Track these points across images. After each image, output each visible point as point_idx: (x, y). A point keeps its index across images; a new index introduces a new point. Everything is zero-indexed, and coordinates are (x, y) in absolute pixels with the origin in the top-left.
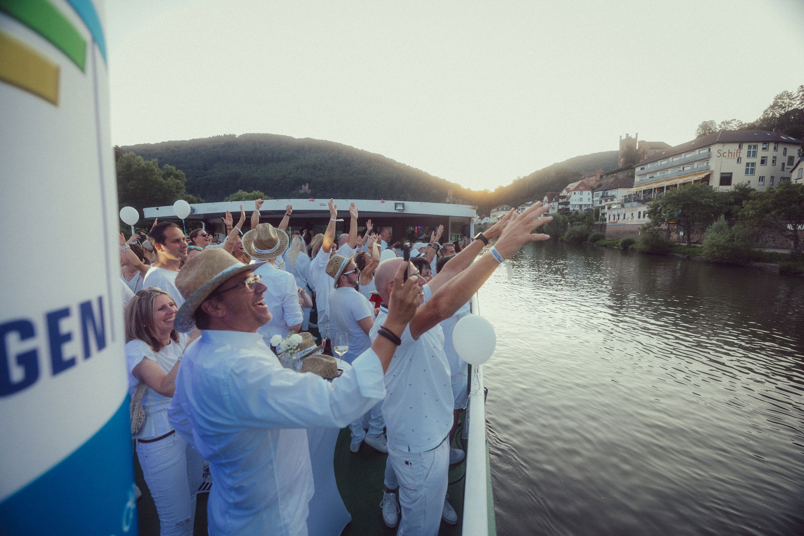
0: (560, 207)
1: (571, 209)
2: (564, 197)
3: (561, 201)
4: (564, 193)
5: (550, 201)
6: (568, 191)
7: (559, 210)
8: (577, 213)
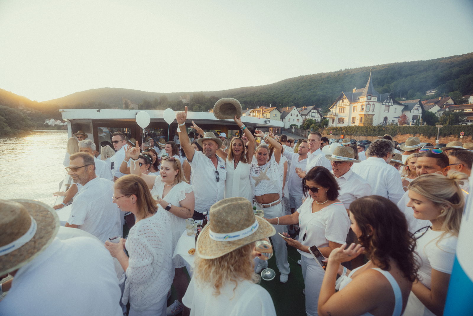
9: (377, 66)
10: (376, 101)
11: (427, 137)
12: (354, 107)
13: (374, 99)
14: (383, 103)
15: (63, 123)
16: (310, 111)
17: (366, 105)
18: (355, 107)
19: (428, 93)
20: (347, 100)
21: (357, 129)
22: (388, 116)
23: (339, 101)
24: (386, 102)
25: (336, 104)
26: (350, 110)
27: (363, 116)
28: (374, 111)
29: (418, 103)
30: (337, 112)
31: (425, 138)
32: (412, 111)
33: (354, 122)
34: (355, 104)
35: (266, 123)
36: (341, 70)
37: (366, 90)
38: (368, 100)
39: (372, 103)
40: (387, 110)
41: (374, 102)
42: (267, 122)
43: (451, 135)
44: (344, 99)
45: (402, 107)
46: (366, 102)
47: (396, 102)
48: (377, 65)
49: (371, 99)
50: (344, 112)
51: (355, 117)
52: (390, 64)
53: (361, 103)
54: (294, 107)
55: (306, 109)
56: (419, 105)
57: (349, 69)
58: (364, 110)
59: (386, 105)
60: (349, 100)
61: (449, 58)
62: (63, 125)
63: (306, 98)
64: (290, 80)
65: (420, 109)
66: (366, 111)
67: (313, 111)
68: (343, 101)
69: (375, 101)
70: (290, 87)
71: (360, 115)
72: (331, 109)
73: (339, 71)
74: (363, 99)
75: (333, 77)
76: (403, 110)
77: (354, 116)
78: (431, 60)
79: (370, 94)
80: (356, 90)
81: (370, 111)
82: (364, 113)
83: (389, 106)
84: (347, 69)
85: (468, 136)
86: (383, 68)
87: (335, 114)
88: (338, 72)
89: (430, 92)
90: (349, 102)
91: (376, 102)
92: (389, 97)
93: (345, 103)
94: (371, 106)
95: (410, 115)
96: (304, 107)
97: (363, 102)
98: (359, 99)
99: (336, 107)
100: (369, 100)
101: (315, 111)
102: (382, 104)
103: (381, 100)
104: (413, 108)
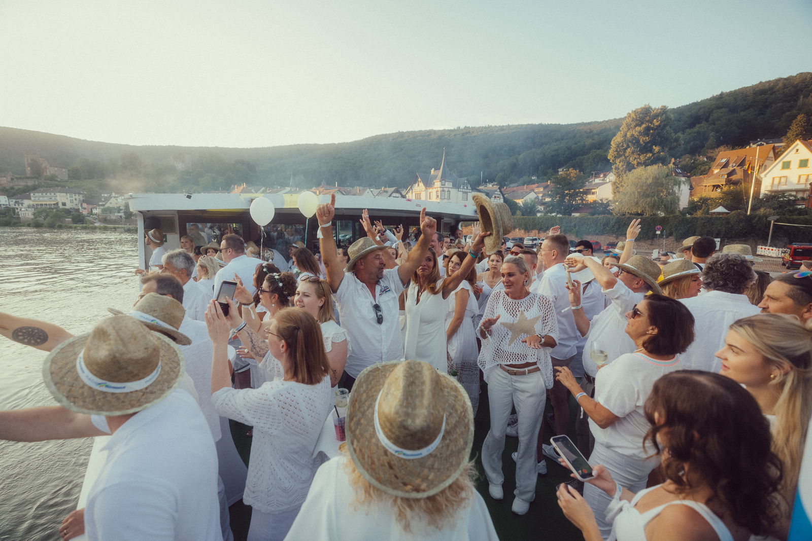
10: (451, 186)
12: (430, 193)
13: (449, 184)
14: (460, 189)
17: (441, 191)
20: (423, 185)
23: (414, 185)
24: (462, 189)
25: (411, 188)
28: (450, 199)
29: (498, 190)
34: (431, 190)
36: (459, 128)
37: (440, 172)
38: (442, 185)
39: (447, 189)
41: (449, 188)
44: (419, 183)
46: (440, 187)
47: (474, 189)
49: (445, 185)
53: (435, 188)
54: (367, 189)
56: (499, 193)
58: (439, 197)
59: (463, 192)
65: (501, 197)
67: (394, 195)
68: (418, 185)
72: (406, 194)
73: (456, 129)
74: (437, 184)
79: (444, 178)
80: (434, 171)
83: (466, 193)
90: (424, 187)
91: (451, 188)
92: (467, 183)
93: (420, 188)
94: (446, 193)
96: (383, 189)
97: (438, 188)
98: (434, 184)
99: (412, 192)
101: (397, 194)
102: (459, 191)
103: (456, 186)
104: (493, 196)
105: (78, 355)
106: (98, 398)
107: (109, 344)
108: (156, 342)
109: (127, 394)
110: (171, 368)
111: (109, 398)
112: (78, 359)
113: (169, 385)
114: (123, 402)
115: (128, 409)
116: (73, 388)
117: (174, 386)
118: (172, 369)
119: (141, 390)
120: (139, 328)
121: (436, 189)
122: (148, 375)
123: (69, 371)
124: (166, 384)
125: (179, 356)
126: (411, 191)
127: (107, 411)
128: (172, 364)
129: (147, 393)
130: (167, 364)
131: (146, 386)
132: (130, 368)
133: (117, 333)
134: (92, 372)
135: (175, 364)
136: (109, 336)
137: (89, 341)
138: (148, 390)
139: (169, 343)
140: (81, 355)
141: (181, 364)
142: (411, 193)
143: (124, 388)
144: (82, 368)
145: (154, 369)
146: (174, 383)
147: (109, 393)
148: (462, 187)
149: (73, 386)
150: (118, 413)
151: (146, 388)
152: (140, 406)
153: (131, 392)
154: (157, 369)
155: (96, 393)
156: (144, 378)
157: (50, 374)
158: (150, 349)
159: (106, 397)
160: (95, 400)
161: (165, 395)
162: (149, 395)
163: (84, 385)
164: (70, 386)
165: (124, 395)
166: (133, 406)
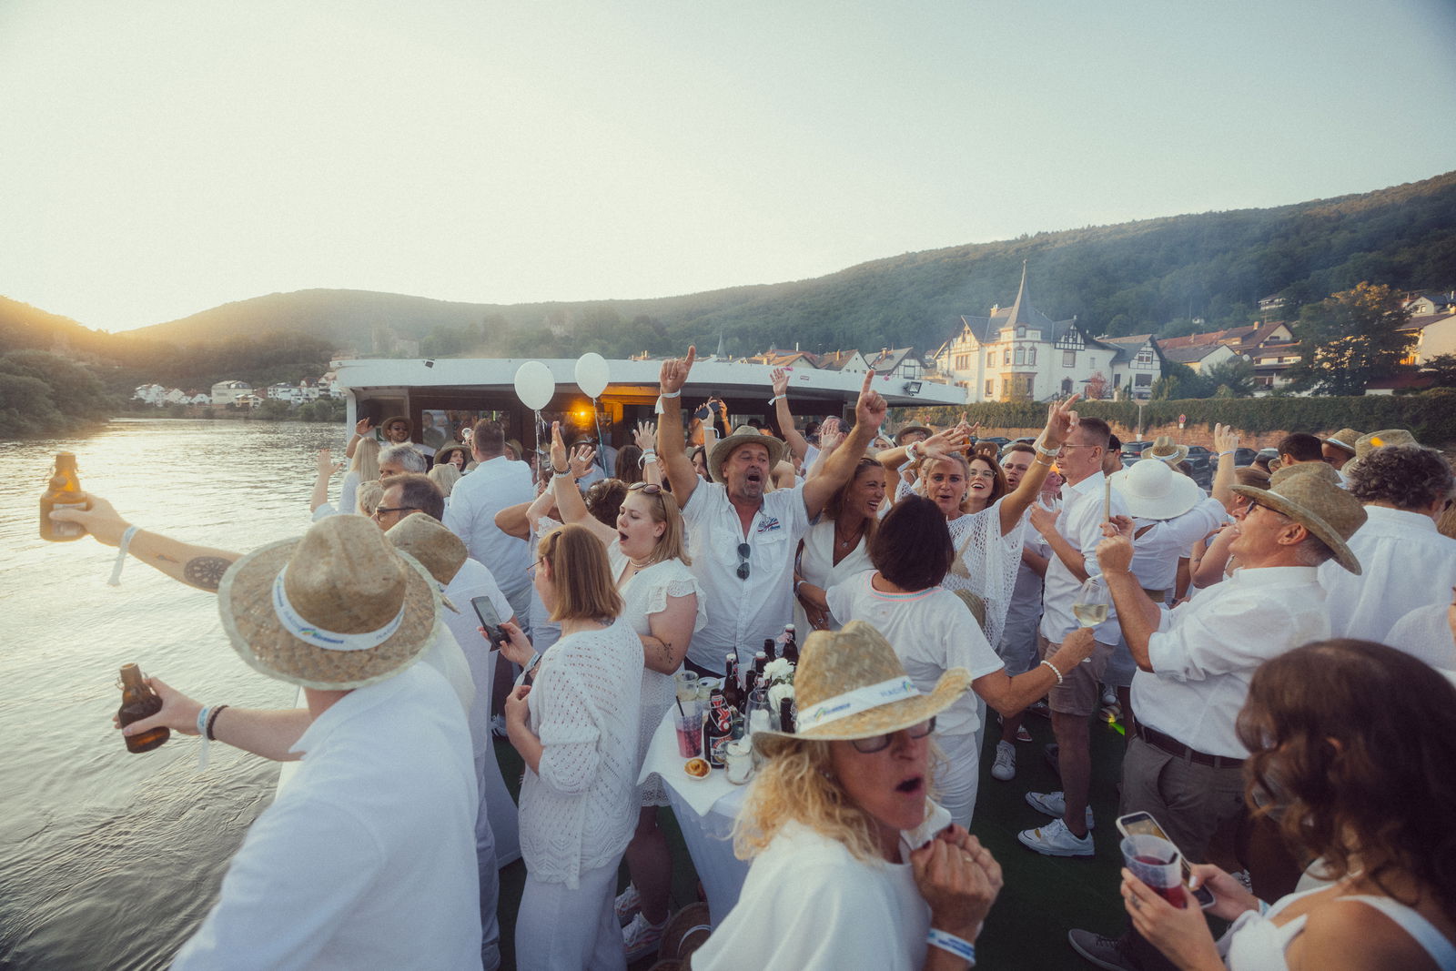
0: (322, 393)
1: (332, 395)
2: (324, 385)
3: (321, 387)
4: (323, 380)
5: (309, 386)
6: (327, 379)
7: (320, 395)
8: (338, 399)
9: (1129, 224)
10: (1039, 339)
11: (1127, 429)
12: (989, 354)
13: (1033, 335)
14: (1058, 345)
15: (189, 398)
16: (899, 364)
17: (1015, 350)
18: (993, 355)
19: (1266, 305)
20: (973, 338)
21: (988, 410)
22: (1072, 378)
23: (955, 340)
24: (1064, 343)
25: (948, 345)
26: (981, 361)
27: (1009, 378)
28: (1034, 364)
29: (1149, 344)
30: (953, 366)
31: (1124, 429)
32: (1134, 363)
33: (990, 393)
34: (991, 348)
35: (909, 393)
37: (1014, 311)
38: (1018, 337)
39: (1030, 345)
40: (1071, 362)
41: (1034, 342)
42: (912, 390)
43: (1172, 423)
44: (966, 334)
45: (1111, 355)
46: (1014, 342)
47: (1089, 342)
48: (1131, 221)
49: (1024, 336)
50: (967, 367)
51: (993, 380)
52: (1166, 219)
53: (1002, 344)
54: (854, 353)
55: (891, 357)
56: (1151, 349)
57: (1050, 232)
58: (1011, 362)
59: (1066, 351)
60: (977, 338)
61: (1333, 201)
62: (191, 404)
63: (921, 318)
64: (875, 265)
65: (1156, 357)
66: (1014, 365)
67: (907, 362)
68: (964, 340)
69: (1036, 339)
70: (875, 287)
71: (1002, 374)
72: (937, 358)
74: (1008, 335)
75: (1000, 256)
76: (1113, 363)
77: (988, 378)
78: (1285, 206)
79: (1023, 323)
80: (998, 310)
81: (1024, 365)
82: (1009, 369)
83: (1073, 351)
84: (1044, 234)
85: (1201, 424)
86: (1145, 231)
87: (948, 371)
88: (1016, 241)
89: (1272, 301)
90: (977, 344)
91: (1039, 342)
92: (1073, 330)
93: (968, 345)
94: (1027, 353)
95: (1129, 373)
96: (884, 352)
97: (1008, 343)
98: (1000, 334)
99: (949, 354)
100: (1021, 337)
101: (913, 362)
102: (1055, 348)
103: (1051, 338)
104: (1137, 357)
105: (278, 572)
106: (298, 653)
107: (328, 563)
108: (402, 569)
109: (344, 653)
110: (419, 618)
111: (316, 656)
112: (276, 581)
113: (413, 648)
114: (337, 667)
115: (344, 681)
116: (262, 630)
117: (422, 650)
118: (421, 621)
119: (367, 651)
120: (378, 542)
121: (1005, 346)
122: (383, 626)
123: (260, 599)
124: (409, 647)
125: (434, 598)
126: (946, 352)
127: (311, 678)
128: (422, 612)
129: (377, 657)
130: (413, 610)
131: (376, 643)
132: (356, 611)
133: (344, 544)
134: (294, 607)
135: (427, 613)
136: (330, 548)
137: (297, 552)
138: (379, 652)
139: (422, 574)
140: (282, 573)
141: (436, 614)
142: (947, 356)
143: (342, 642)
144: (280, 598)
145: (393, 617)
146: (422, 646)
147: (317, 647)
148: (1063, 340)
149: (262, 627)
150: (326, 686)
151: (377, 648)
152: (362, 678)
153: (352, 652)
154: (398, 616)
155: (296, 644)
156: (374, 630)
157: (229, 600)
158: (391, 581)
159: (311, 654)
160: (294, 655)
161: (406, 664)
162: (379, 660)
163: (280, 627)
164: (257, 625)
165: (340, 654)
166: (351, 677)
